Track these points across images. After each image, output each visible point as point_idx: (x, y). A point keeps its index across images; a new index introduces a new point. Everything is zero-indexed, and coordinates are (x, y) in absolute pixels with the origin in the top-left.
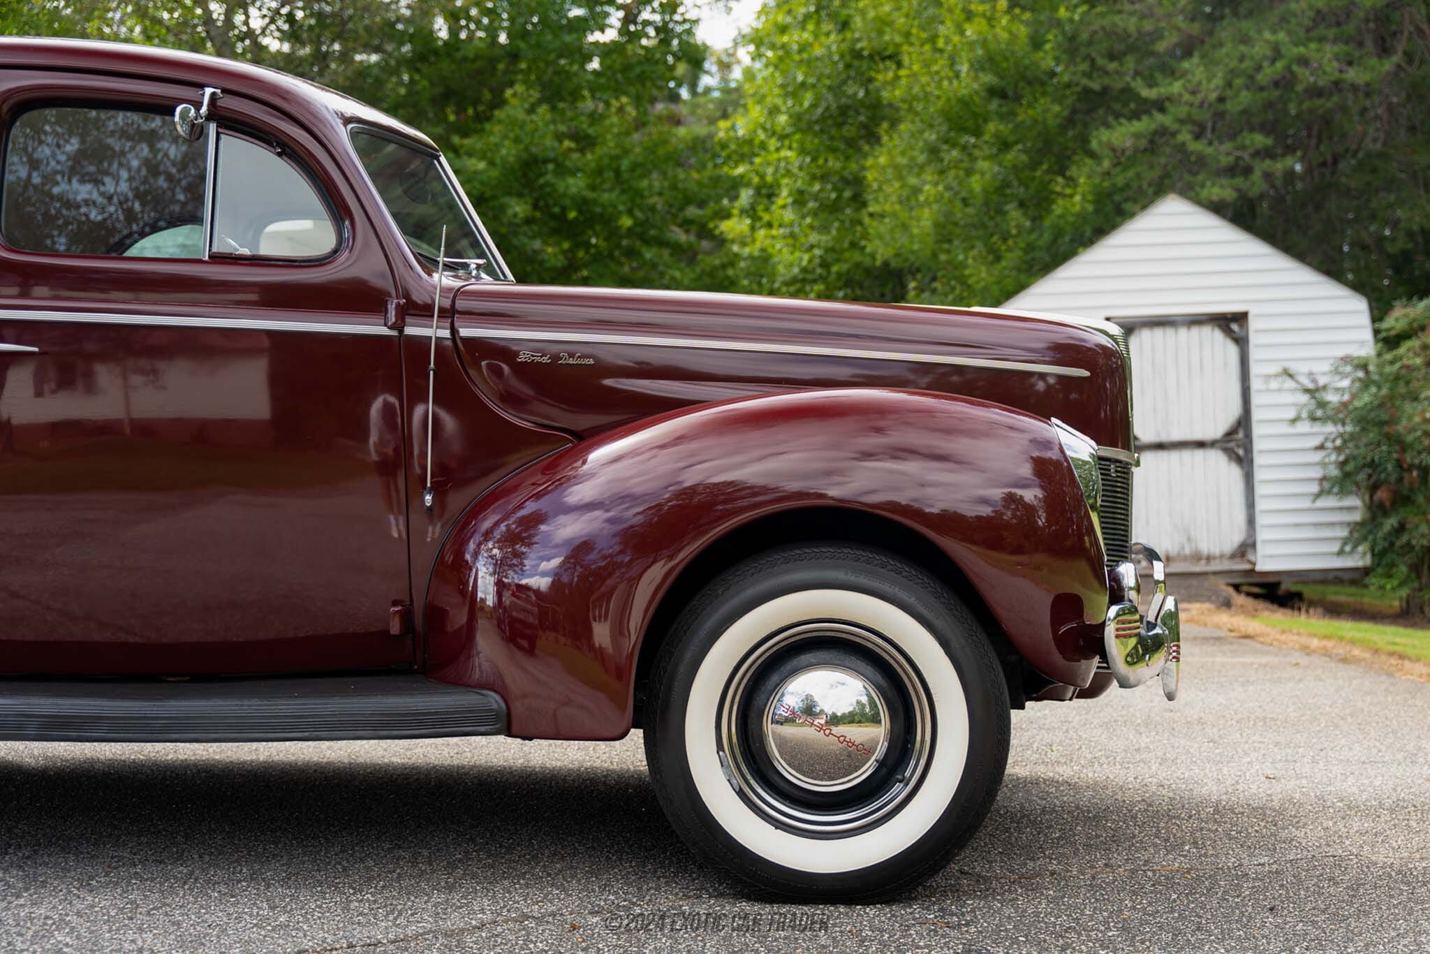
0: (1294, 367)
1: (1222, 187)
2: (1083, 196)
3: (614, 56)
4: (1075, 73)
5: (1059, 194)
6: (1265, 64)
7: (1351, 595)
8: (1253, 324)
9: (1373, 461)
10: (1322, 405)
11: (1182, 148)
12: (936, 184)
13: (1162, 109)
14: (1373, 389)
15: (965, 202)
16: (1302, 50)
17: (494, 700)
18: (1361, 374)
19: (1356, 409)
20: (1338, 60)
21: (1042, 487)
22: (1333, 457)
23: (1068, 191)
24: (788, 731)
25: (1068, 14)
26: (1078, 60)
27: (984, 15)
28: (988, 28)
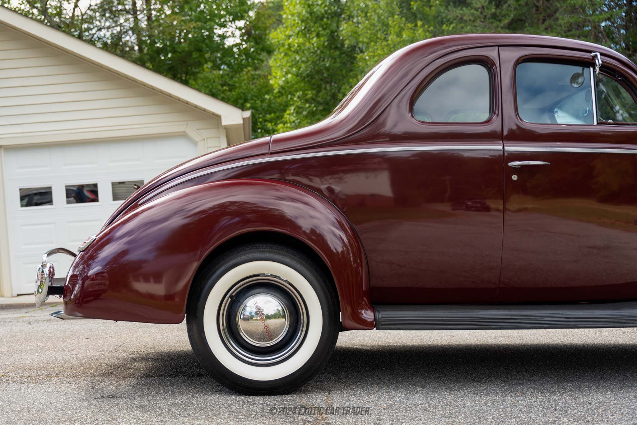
28: (412, 34)
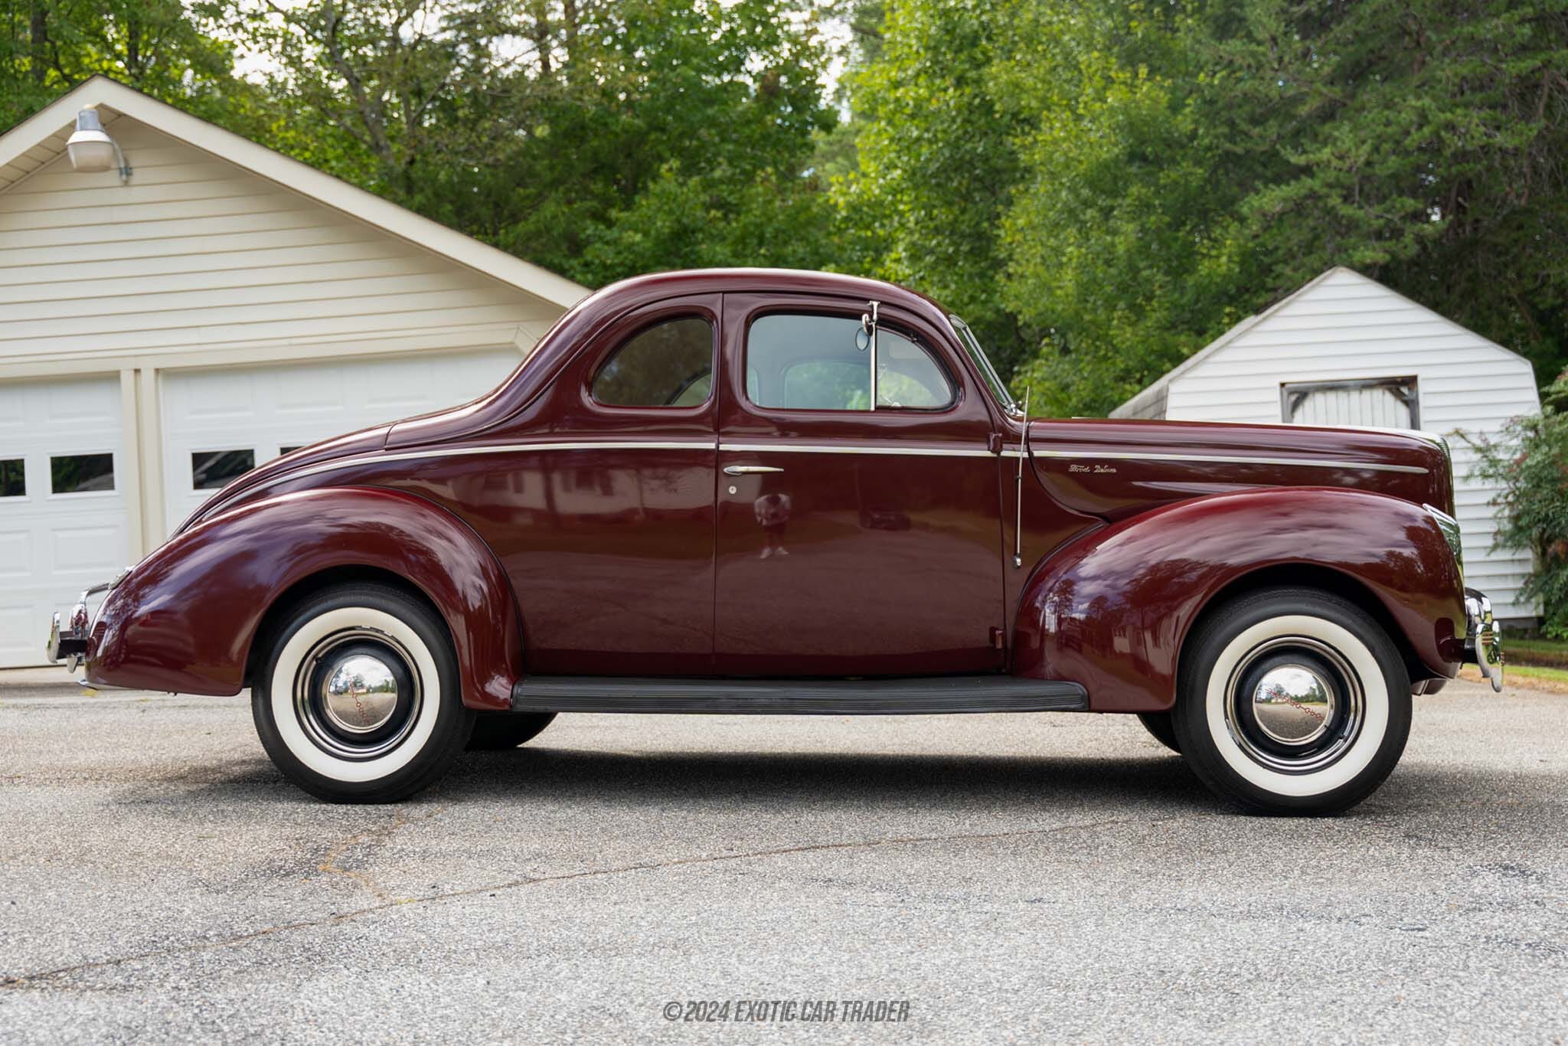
0: (1464, 427)
1: (1374, 250)
2: (1230, 257)
3: (753, 126)
4: (1217, 137)
5: (1204, 256)
6: (1413, 130)
7: (1518, 646)
8: (1422, 387)
9: (1547, 515)
10: (1494, 463)
11: (1330, 211)
12: (1079, 246)
13: (1312, 175)
14: (1545, 449)
15: (1108, 263)
16: (1449, 115)
17: (1079, 689)
18: (1531, 434)
19: (1529, 467)
20: (1485, 125)
21: (1417, 548)
22: (1507, 512)
23: (1214, 253)
24: (1265, 707)
25: (1208, 80)
26: (1217, 123)
27: (1124, 83)
28: (1129, 95)
